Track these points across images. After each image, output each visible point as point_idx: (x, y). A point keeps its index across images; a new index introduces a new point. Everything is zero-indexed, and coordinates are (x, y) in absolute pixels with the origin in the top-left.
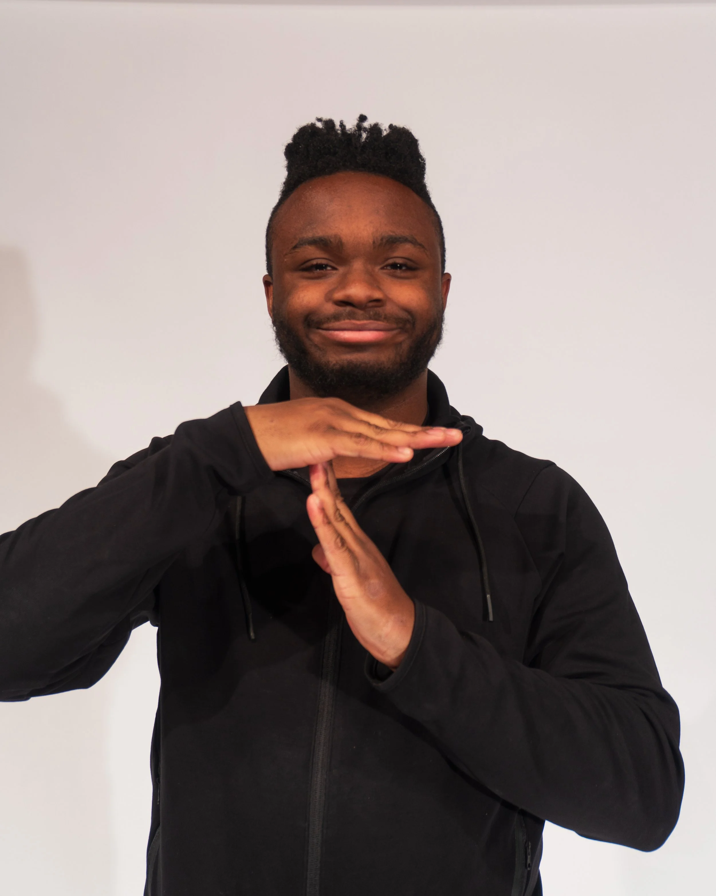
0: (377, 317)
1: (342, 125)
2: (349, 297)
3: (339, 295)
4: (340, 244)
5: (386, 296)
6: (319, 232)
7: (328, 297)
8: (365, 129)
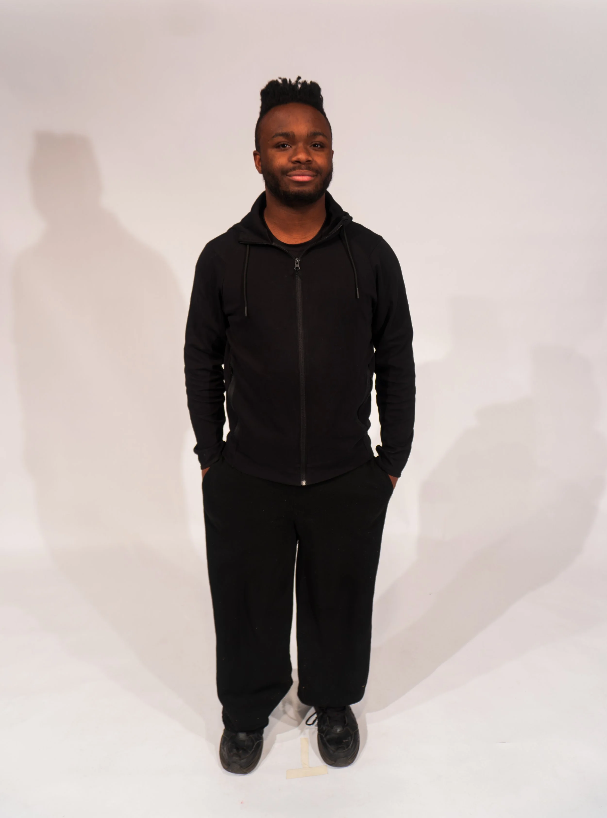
0: (309, 169)
1: (290, 81)
2: (299, 159)
3: (294, 159)
4: (294, 135)
5: (313, 159)
6: (285, 130)
7: (290, 160)
8: (300, 83)
